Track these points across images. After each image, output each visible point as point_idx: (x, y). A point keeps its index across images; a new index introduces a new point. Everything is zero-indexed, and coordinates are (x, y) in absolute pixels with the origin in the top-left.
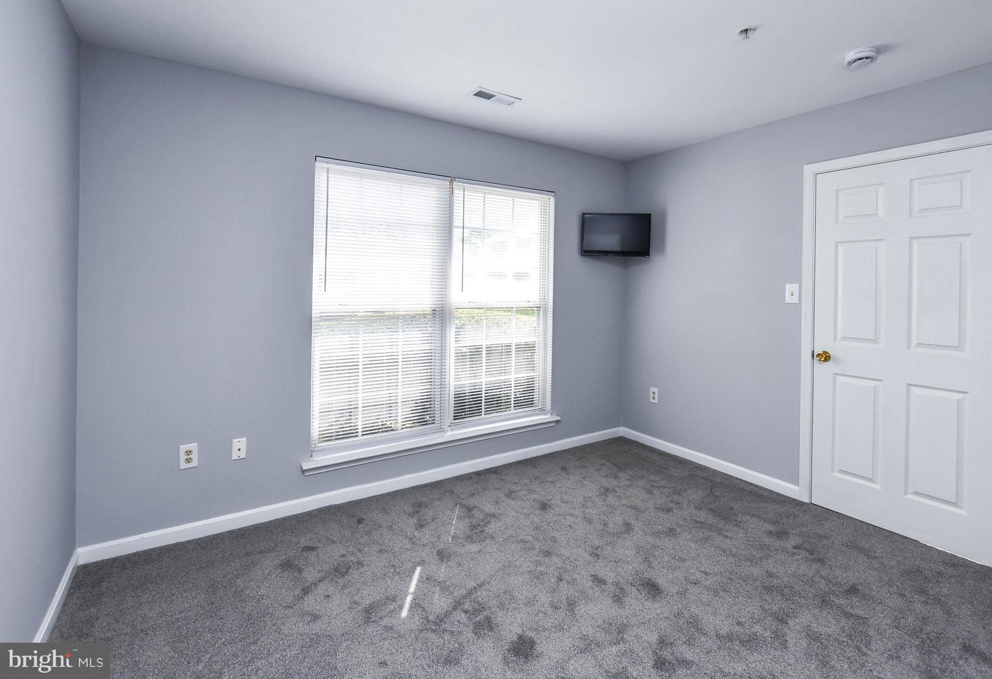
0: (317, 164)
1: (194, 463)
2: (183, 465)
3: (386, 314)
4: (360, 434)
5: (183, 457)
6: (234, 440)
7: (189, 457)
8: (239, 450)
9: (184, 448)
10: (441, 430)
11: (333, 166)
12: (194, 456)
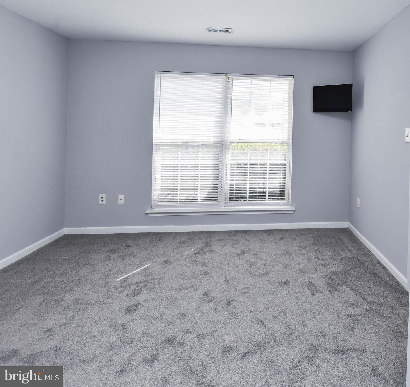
0: (156, 75)
1: (104, 203)
2: (100, 203)
3: (190, 144)
4: (178, 201)
5: (100, 199)
6: (119, 195)
7: (102, 199)
8: (121, 200)
9: (100, 196)
10: (219, 205)
11: (163, 75)
12: (104, 199)
